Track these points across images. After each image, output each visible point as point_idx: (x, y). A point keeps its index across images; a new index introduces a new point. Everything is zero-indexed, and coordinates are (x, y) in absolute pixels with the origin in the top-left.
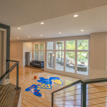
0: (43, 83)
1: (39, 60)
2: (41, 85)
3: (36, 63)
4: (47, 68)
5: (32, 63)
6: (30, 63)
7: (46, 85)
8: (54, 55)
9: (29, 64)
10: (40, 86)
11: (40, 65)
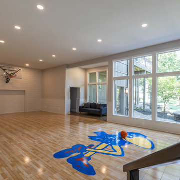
0: (103, 142)
1: (98, 103)
2: (98, 146)
3: (91, 107)
4: (114, 114)
5: (83, 107)
6: (80, 107)
7: (110, 148)
8: (128, 91)
9: (78, 111)
10: (95, 149)
11: (99, 110)
